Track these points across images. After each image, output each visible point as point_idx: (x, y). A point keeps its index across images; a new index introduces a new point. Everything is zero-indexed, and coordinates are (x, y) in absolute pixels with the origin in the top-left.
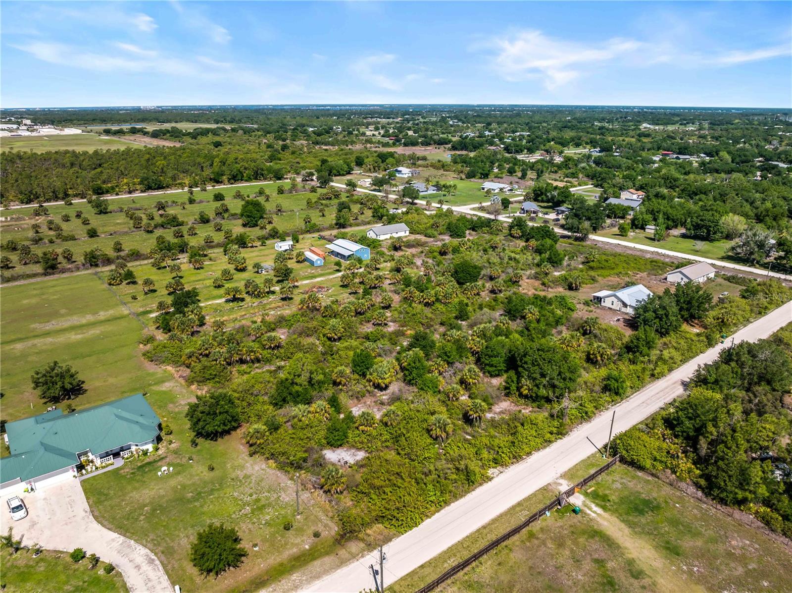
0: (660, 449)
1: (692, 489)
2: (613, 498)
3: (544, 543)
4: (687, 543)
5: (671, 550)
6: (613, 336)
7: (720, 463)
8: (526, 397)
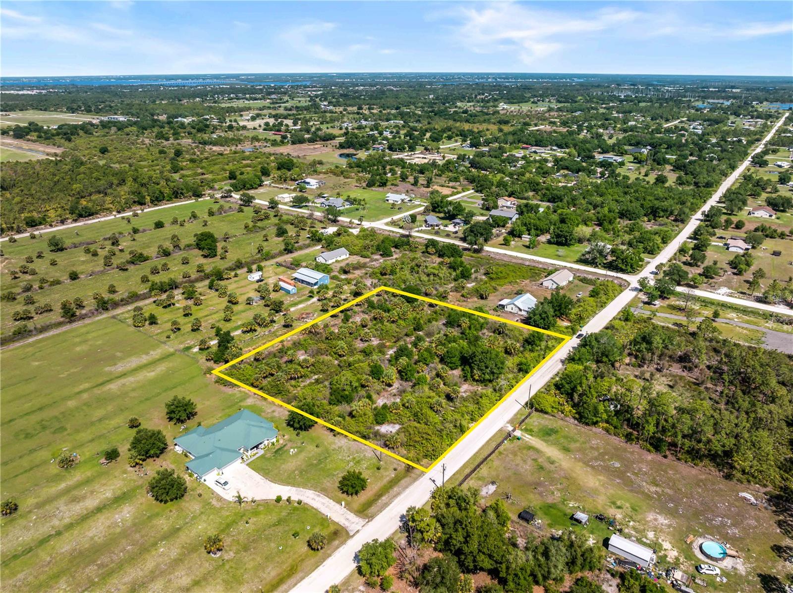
0: (554, 402)
1: (572, 420)
2: (535, 430)
3: (507, 455)
4: (573, 446)
5: (566, 450)
6: (517, 333)
7: (585, 405)
8: (477, 381)
